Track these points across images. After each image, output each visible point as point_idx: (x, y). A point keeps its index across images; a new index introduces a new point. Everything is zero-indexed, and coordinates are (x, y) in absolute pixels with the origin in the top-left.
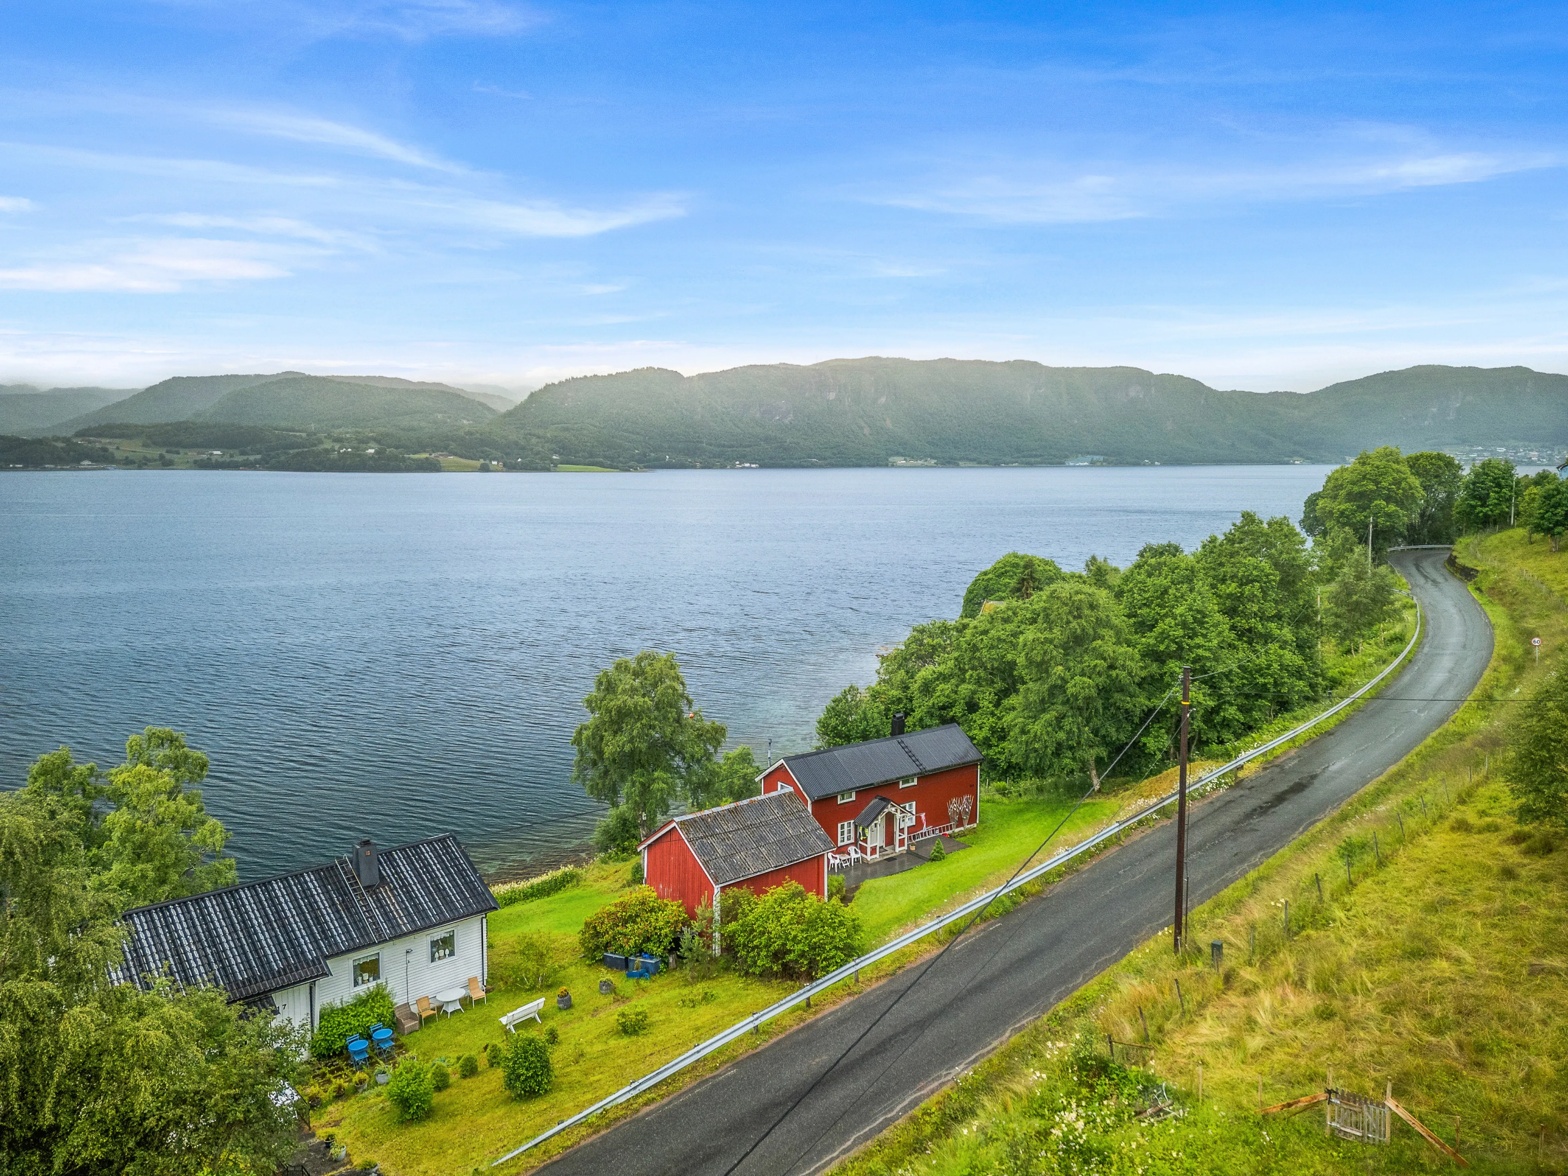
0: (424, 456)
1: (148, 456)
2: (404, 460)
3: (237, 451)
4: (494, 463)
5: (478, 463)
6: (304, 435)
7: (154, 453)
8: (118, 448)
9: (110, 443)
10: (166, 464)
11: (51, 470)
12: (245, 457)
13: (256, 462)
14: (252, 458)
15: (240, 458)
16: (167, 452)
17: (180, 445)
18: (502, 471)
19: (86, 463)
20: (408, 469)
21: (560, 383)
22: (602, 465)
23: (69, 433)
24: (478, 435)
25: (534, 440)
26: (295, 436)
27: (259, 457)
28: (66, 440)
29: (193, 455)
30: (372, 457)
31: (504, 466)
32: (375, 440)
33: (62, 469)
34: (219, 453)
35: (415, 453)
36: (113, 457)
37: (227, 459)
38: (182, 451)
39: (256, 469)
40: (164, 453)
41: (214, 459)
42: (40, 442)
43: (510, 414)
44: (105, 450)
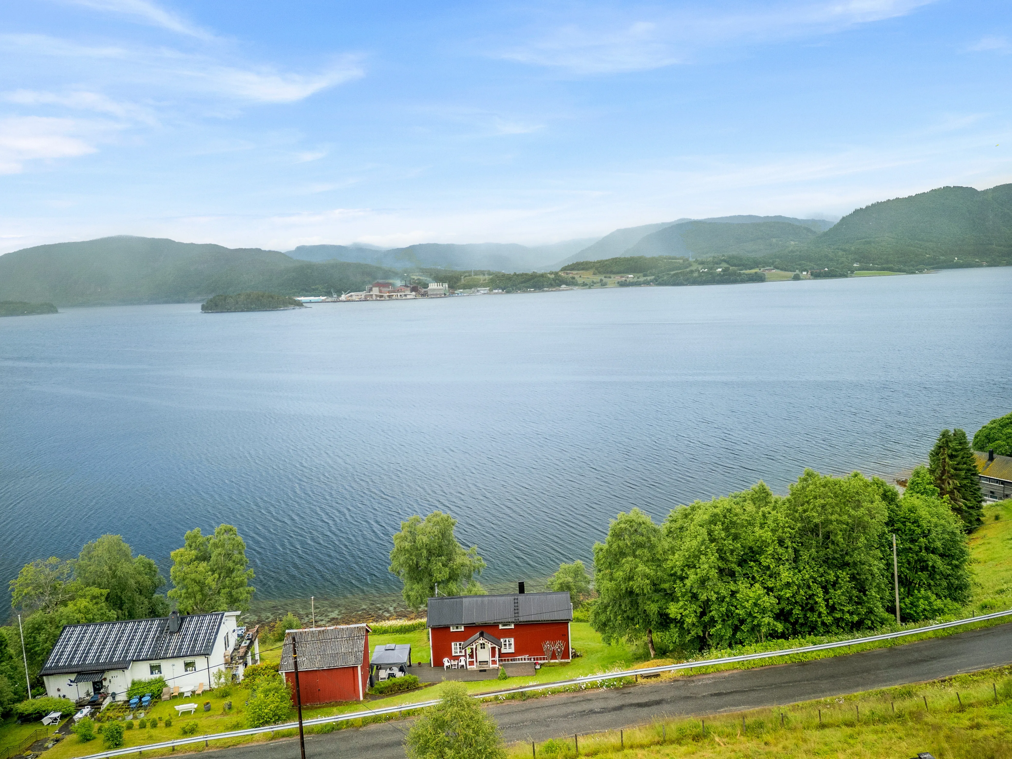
0: (753, 271)
1: (595, 281)
2: (740, 275)
3: (641, 274)
4: (805, 273)
5: (792, 274)
6: (681, 261)
7: (597, 278)
8: (580, 277)
9: (577, 274)
10: (603, 285)
11: (547, 291)
12: (645, 278)
13: (651, 281)
14: (649, 278)
15: (642, 279)
16: (605, 277)
17: (612, 272)
18: (809, 279)
19: (563, 286)
20: (743, 281)
21: (867, 208)
22: (891, 270)
23: (557, 269)
24: (798, 253)
25: (840, 253)
26: (675, 263)
27: (653, 277)
28: (556, 274)
29: (618, 278)
30: (719, 274)
31: (812, 274)
32: (725, 261)
33: (552, 291)
34: (632, 276)
35: (751, 268)
36: (577, 282)
37: (636, 280)
38: (612, 276)
39: (650, 285)
40: (603, 278)
41: (628, 280)
42: (542, 276)
43: (826, 234)
44: (573, 278)
